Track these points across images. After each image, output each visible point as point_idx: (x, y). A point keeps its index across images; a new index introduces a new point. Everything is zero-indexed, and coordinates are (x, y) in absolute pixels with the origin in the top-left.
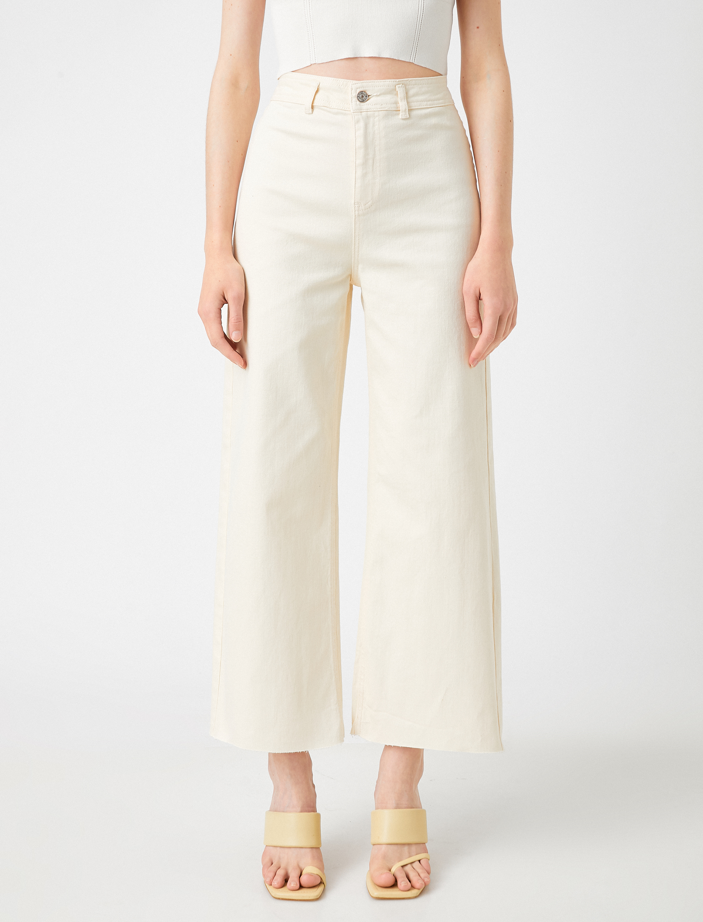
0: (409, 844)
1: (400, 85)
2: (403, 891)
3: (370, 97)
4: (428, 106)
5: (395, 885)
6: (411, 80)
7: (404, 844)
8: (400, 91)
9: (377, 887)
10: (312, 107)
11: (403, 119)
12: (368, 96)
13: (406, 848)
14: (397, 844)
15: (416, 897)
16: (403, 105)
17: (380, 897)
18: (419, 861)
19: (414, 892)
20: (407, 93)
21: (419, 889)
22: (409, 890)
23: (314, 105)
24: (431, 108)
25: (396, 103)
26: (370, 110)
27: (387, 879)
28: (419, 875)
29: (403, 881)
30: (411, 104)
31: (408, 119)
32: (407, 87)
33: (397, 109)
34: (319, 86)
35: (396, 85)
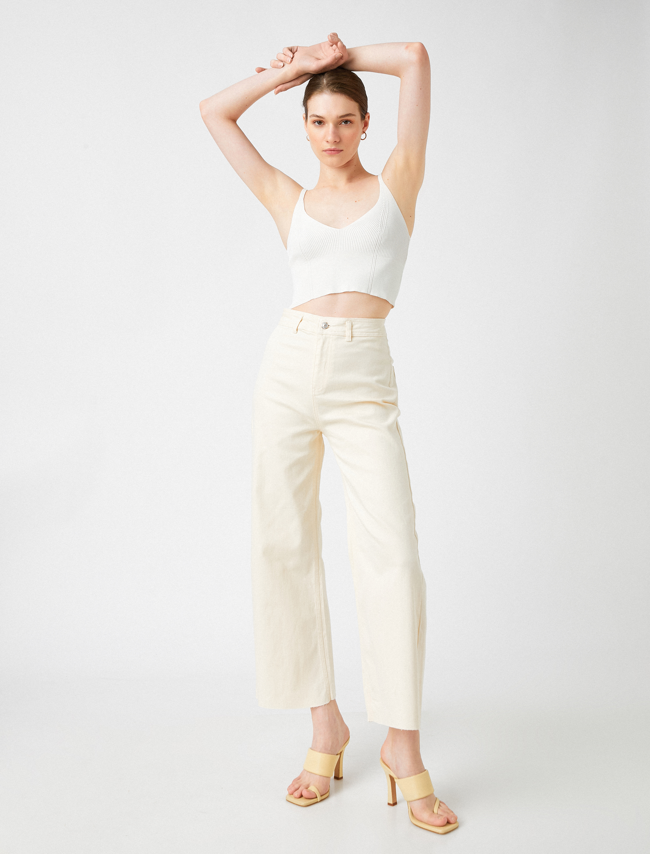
1: (349, 322)
3: (330, 326)
4: (366, 336)
6: (356, 319)
8: (348, 325)
10: (297, 330)
11: (347, 341)
12: (328, 326)
16: (348, 333)
20: (352, 327)
23: (298, 328)
24: (369, 337)
25: (345, 332)
26: (328, 334)
30: (353, 333)
31: (350, 341)
32: (353, 323)
33: (345, 335)
34: (302, 318)
35: (347, 321)
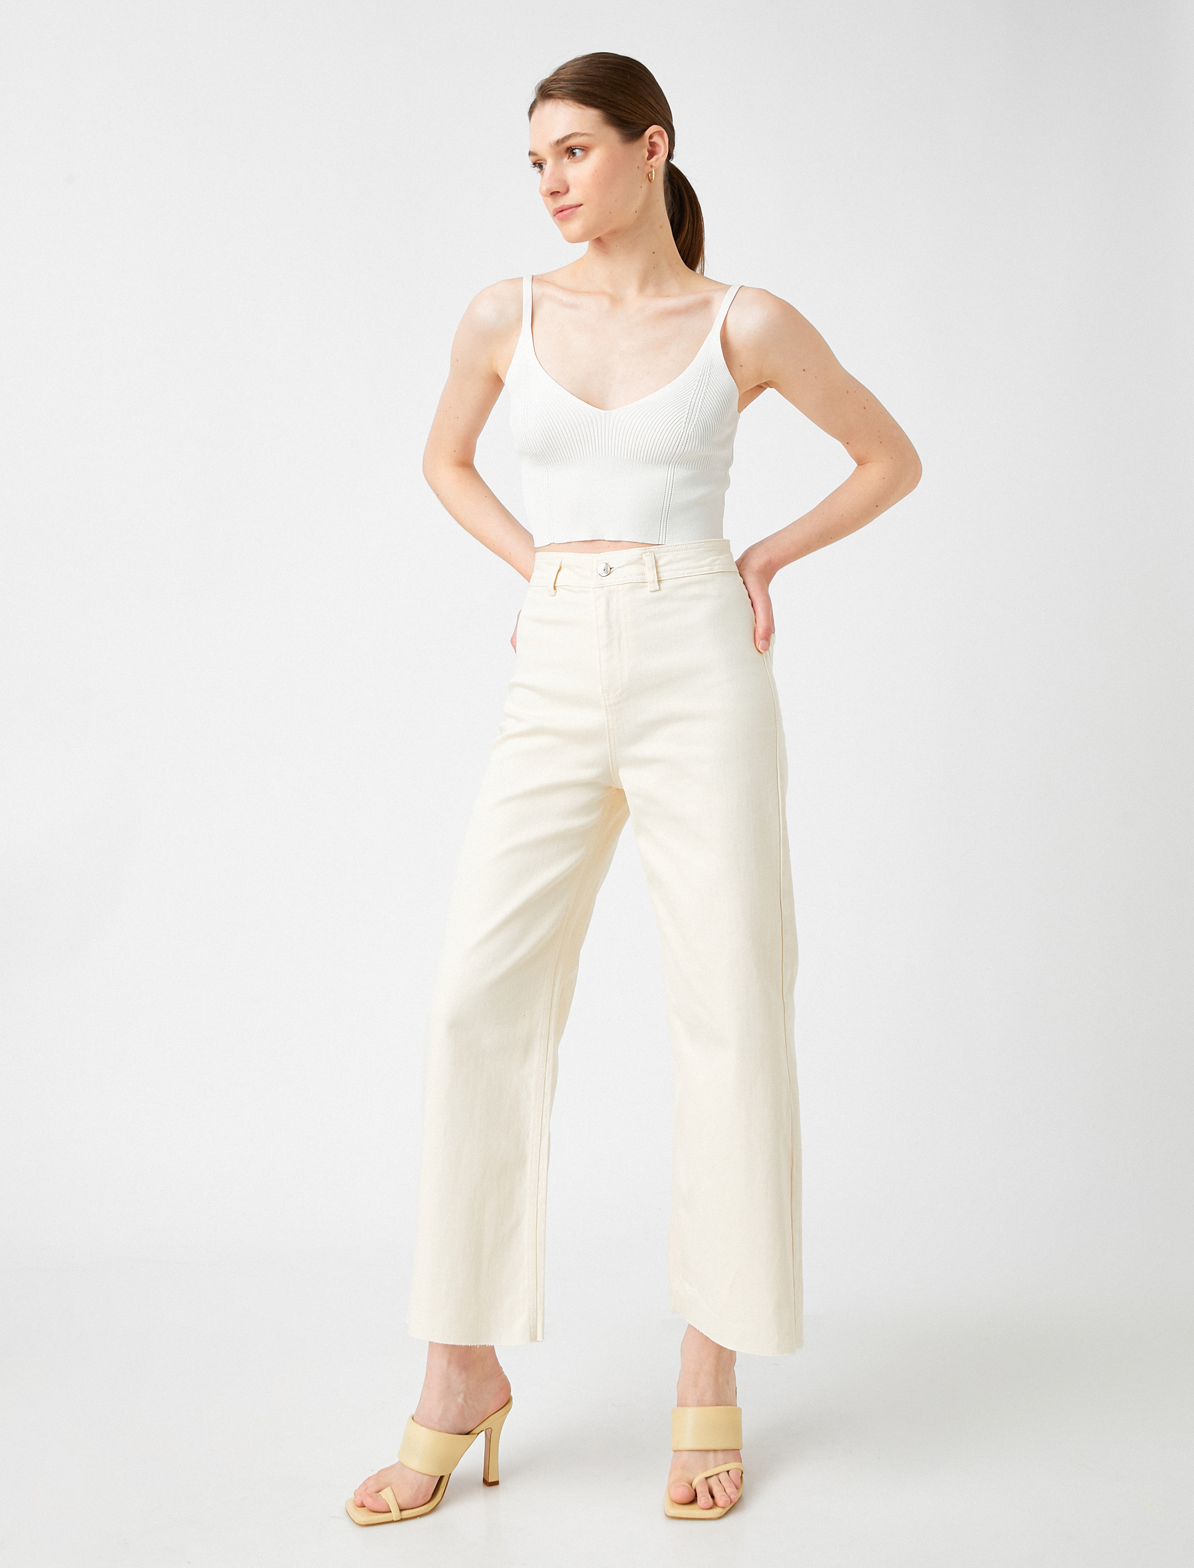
0: (715, 1451)
1: (648, 554)
2: (704, 1509)
3: (612, 569)
4: (686, 575)
5: (694, 1501)
6: (661, 547)
7: (708, 1451)
8: (648, 559)
9: (675, 1505)
10: (555, 587)
11: (651, 591)
12: (611, 569)
13: (711, 1455)
14: (700, 1451)
15: (719, 1518)
16: (651, 575)
17: (675, 1516)
18: (728, 1472)
19: (716, 1512)
20: (656, 562)
21: (724, 1508)
22: (710, 1508)
23: (556, 585)
24: (690, 576)
25: (643, 574)
26: (613, 584)
27: (684, 1494)
28: (725, 1491)
29: (704, 1496)
30: (661, 575)
31: (658, 590)
32: (657, 556)
33: (645, 581)
34: (561, 564)
35: (645, 553)
